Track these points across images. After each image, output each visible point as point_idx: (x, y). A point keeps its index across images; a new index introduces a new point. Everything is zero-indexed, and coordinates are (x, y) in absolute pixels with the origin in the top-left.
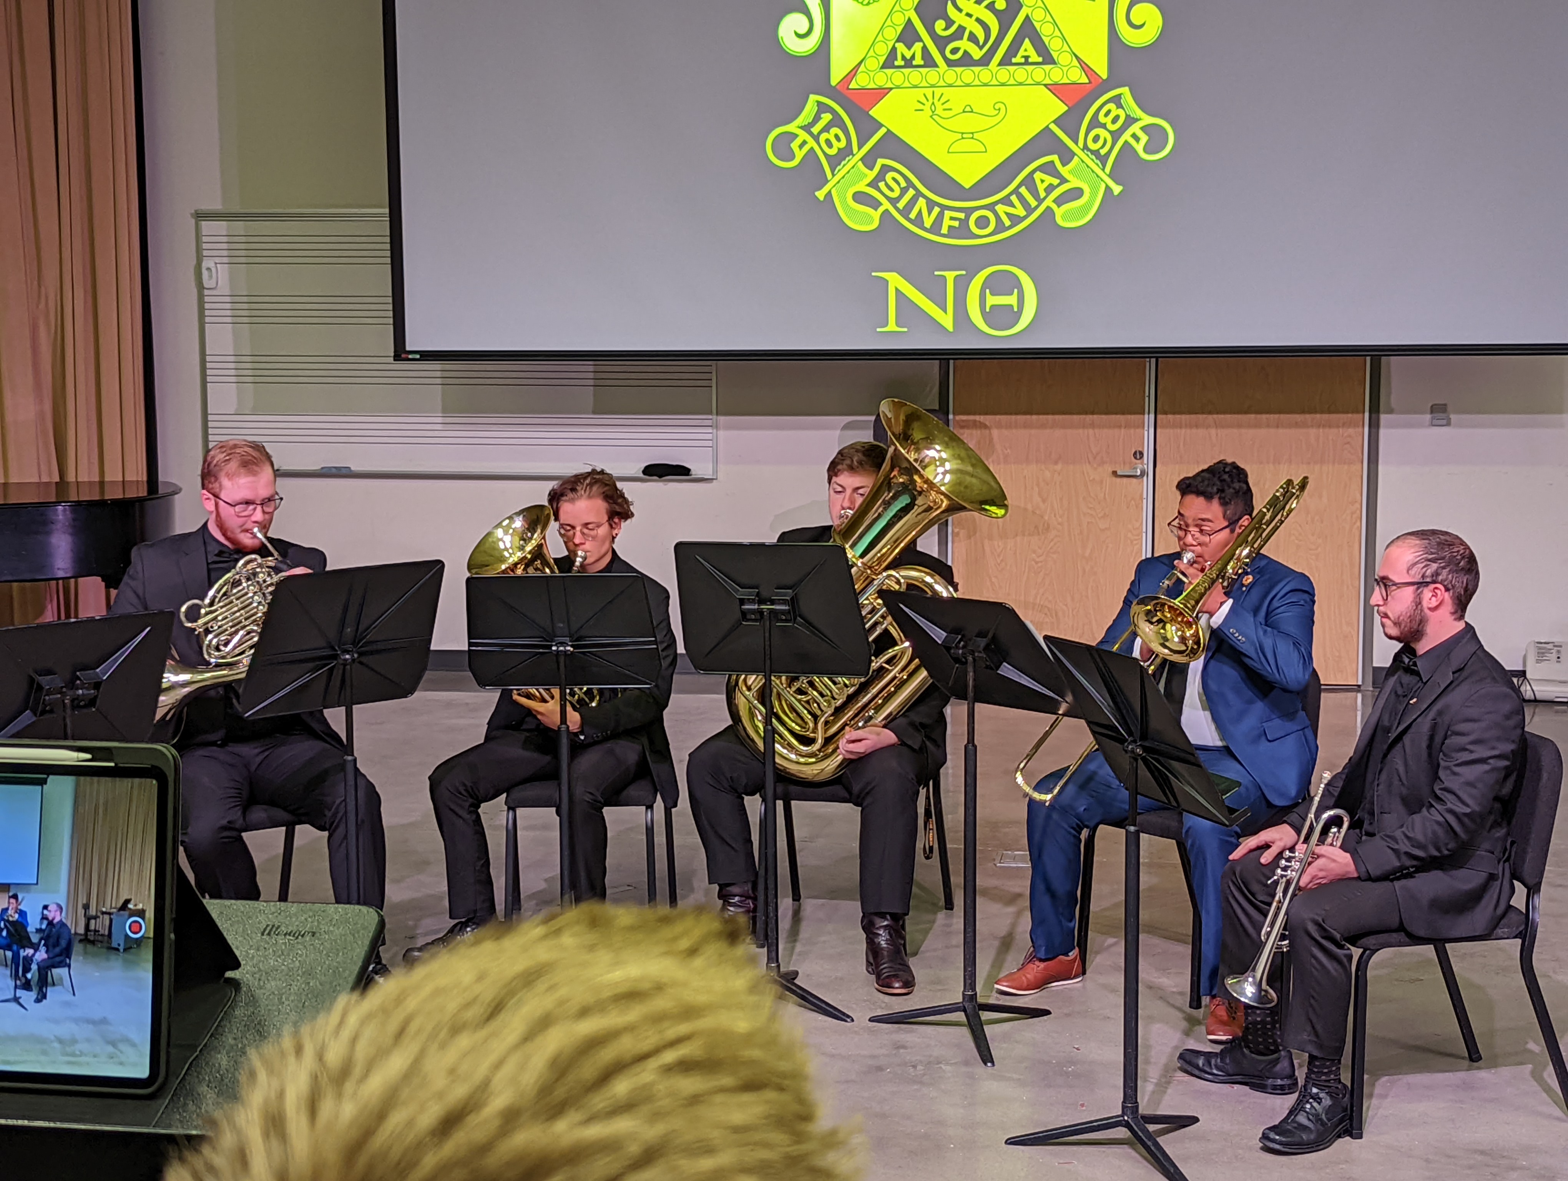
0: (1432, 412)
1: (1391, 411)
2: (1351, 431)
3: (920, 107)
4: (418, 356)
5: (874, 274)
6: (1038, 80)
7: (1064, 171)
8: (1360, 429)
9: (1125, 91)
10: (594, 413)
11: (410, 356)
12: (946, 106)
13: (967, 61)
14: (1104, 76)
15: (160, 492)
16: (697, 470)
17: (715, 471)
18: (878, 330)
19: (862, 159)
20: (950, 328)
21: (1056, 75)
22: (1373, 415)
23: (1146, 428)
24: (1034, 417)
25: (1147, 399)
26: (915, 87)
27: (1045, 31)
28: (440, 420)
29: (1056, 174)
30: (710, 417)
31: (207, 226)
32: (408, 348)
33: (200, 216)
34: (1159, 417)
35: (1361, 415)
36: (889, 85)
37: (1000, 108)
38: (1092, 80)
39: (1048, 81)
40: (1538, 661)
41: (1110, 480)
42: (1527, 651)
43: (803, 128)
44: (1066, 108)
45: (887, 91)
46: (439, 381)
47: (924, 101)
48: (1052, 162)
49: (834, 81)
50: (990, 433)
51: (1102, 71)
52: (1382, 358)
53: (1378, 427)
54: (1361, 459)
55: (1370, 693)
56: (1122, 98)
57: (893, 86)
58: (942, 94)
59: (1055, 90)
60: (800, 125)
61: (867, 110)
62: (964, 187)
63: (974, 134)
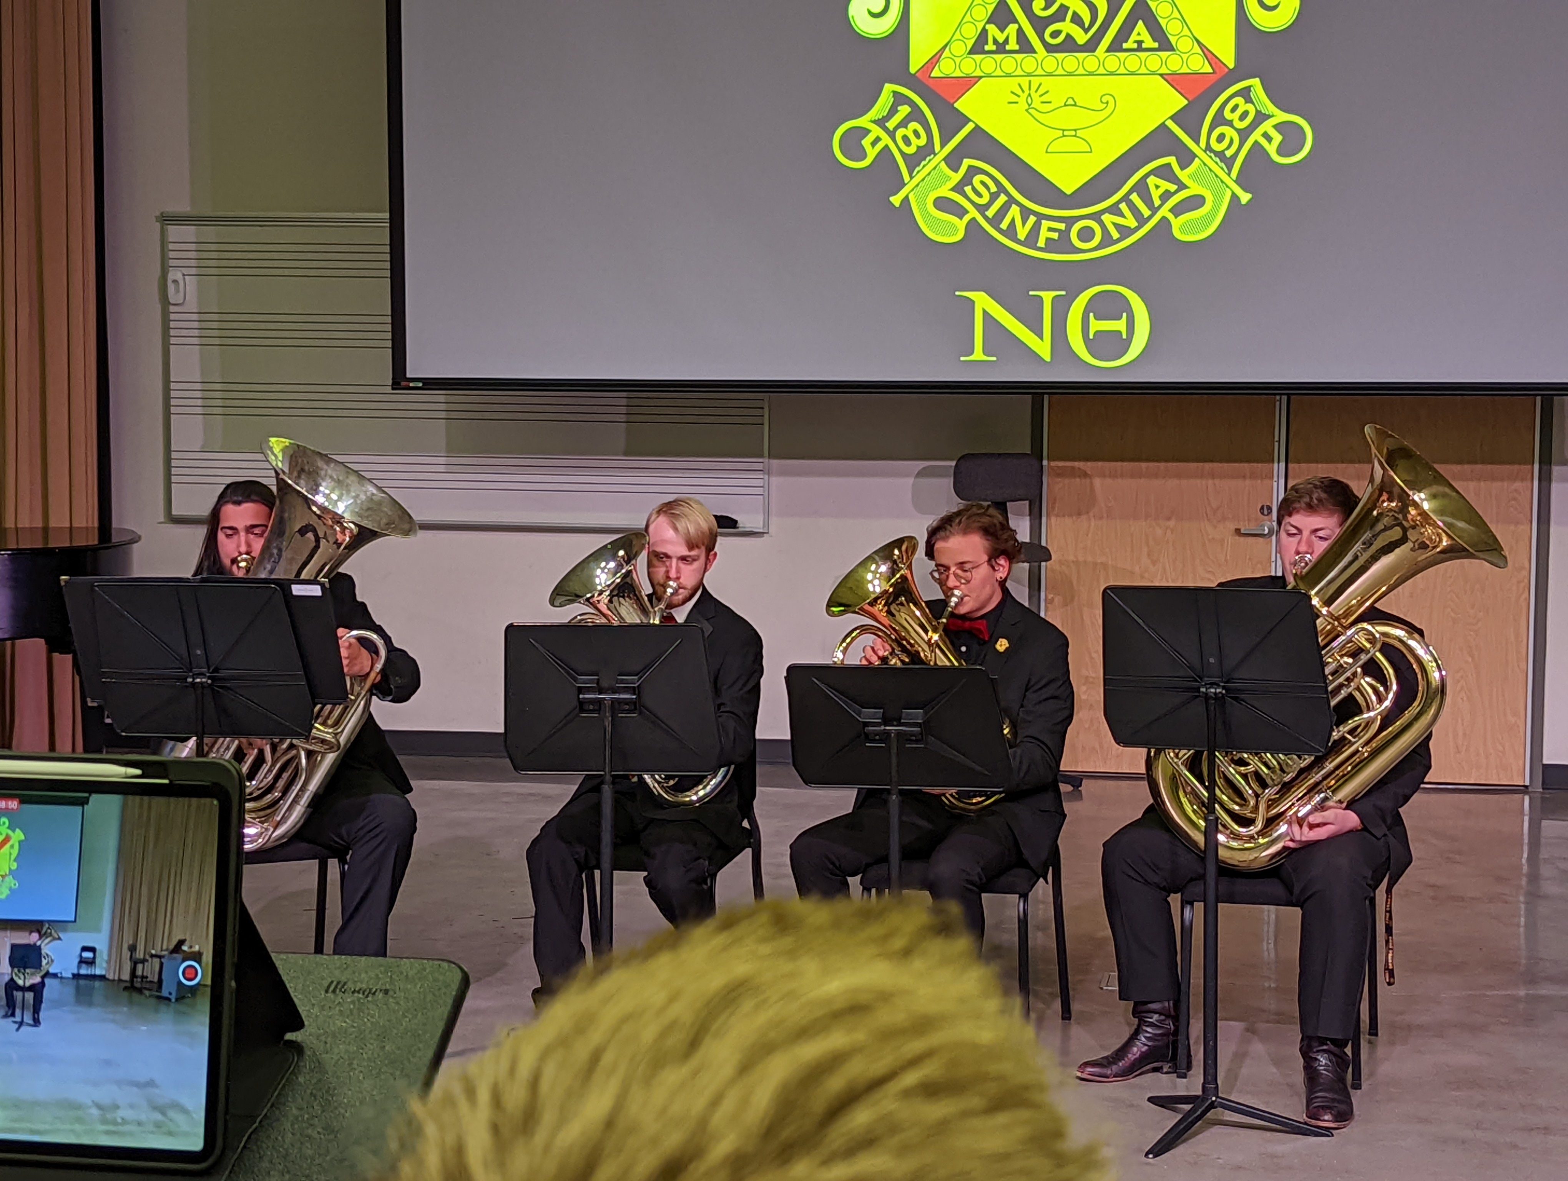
1: (1564, 462)
2: (1518, 485)
3: (1015, 99)
4: (420, 385)
5: (957, 293)
6: (1153, 68)
7: (1183, 175)
8: (1529, 484)
9: (1255, 83)
10: (625, 454)
11: (411, 385)
12: (1044, 99)
13: (1069, 45)
14: (1231, 64)
15: (115, 539)
16: (745, 521)
17: (767, 523)
18: (962, 359)
19: (946, 160)
20: (1048, 358)
21: (1174, 63)
22: (1544, 467)
23: (1275, 479)
24: (1144, 465)
25: (1276, 444)
26: (1008, 75)
27: (1162, 11)
28: (442, 460)
29: (1174, 179)
30: (761, 460)
31: (174, 232)
32: (409, 375)
33: (167, 219)
34: (1290, 466)
35: (1529, 467)
36: (978, 73)
37: (1108, 101)
38: (1217, 71)
39: (1164, 70)
41: (1232, 540)
43: (876, 122)
44: (1185, 102)
45: (977, 79)
46: (443, 415)
47: (1019, 92)
48: (1169, 165)
49: (913, 70)
50: (1091, 483)
51: (1229, 59)
52: (1555, 398)
53: (1550, 481)
54: (1529, 518)
55: (1539, 795)
56: (1250, 91)
57: (983, 75)
58: (1040, 85)
59: (1173, 80)
60: (873, 119)
61: (952, 102)
62: (1064, 193)
63: (1078, 131)
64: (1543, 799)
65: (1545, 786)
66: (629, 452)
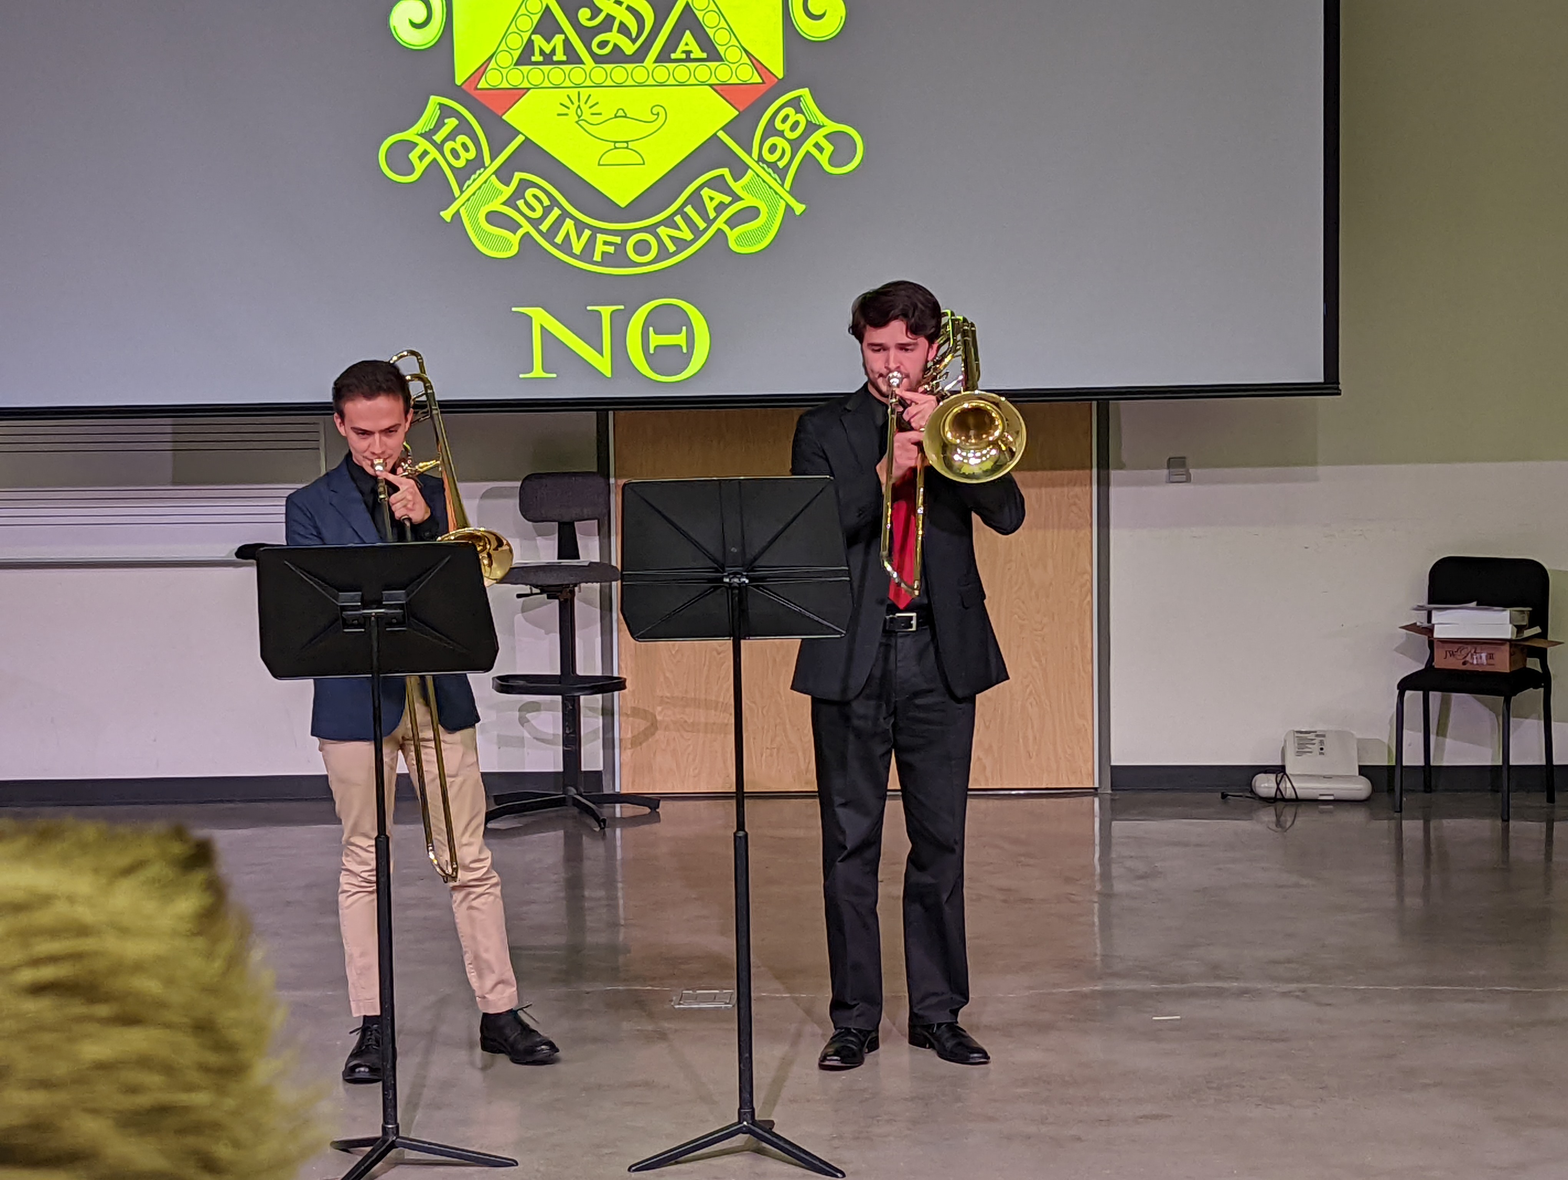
0: (1168, 467)
1: (1121, 466)
2: (1077, 490)
3: (565, 111)
5: (514, 309)
6: (703, 79)
7: (736, 187)
8: (1088, 488)
9: (805, 92)
10: (174, 483)
12: (594, 110)
13: (617, 56)
14: (780, 75)
18: (521, 376)
19: (496, 173)
20: (608, 374)
21: (722, 73)
22: (1102, 472)
26: (557, 87)
27: (709, 21)
29: (728, 191)
35: (1088, 471)
36: (525, 85)
37: (658, 112)
38: (766, 80)
39: (713, 81)
40: (1299, 753)
42: (1285, 741)
43: (421, 135)
44: (737, 113)
45: (525, 90)
47: (568, 104)
48: (722, 176)
49: (459, 81)
51: (778, 69)
52: (1110, 402)
53: (1108, 485)
54: (1090, 522)
55: (1108, 797)
56: (801, 101)
57: (533, 86)
58: (590, 95)
59: (722, 90)
60: (419, 133)
61: (500, 115)
62: (619, 206)
63: (629, 143)
64: (1112, 800)
65: (1114, 788)
66: (178, 480)
